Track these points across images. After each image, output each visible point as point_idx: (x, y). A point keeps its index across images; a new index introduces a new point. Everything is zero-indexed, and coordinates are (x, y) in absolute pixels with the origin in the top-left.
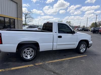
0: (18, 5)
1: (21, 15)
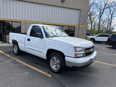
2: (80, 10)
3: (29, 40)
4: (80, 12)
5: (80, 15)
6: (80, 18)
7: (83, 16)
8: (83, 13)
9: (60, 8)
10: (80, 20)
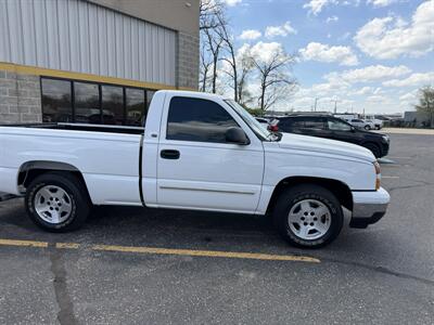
0: (180, 38)
1: (192, 75)
2: (176, 32)
3: (171, 155)
4: (177, 41)
5: (177, 52)
6: (177, 62)
7: (187, 53)
8: (185, 43)
9: (110, 16)
10: (177, 68)
